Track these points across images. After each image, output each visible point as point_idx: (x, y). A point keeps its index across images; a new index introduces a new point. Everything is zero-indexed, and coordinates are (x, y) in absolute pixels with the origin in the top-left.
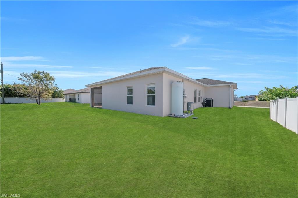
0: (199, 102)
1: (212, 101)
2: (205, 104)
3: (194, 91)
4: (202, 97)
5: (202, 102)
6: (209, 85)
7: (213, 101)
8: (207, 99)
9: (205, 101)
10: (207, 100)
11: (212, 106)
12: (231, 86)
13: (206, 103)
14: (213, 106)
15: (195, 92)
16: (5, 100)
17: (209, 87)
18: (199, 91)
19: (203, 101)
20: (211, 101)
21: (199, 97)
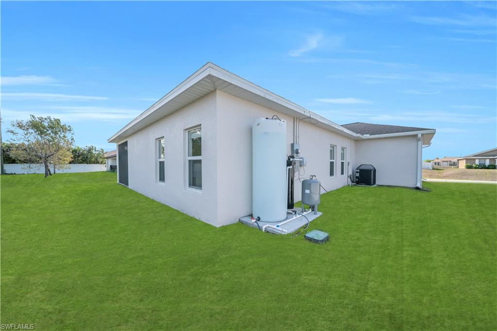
0: (342, 173)
1: (372, 172)
2: (357, 177)
3: (329, 148)
4: (348, 163)
5: (350, 173)
6: (364, 135)
7: (375, 171)
8: (361, 168)
9: (357, 172)
10: (360, 170)
11: (372, 184)
12: (420, 136)
13: (358, 175)
14: (374, 183)
15: (332, 153)
16: (4, 169)
17: (365, 140)
18: (343, 149)
19: (353, 172)
20: (371, 170)
21: (342, 163)
